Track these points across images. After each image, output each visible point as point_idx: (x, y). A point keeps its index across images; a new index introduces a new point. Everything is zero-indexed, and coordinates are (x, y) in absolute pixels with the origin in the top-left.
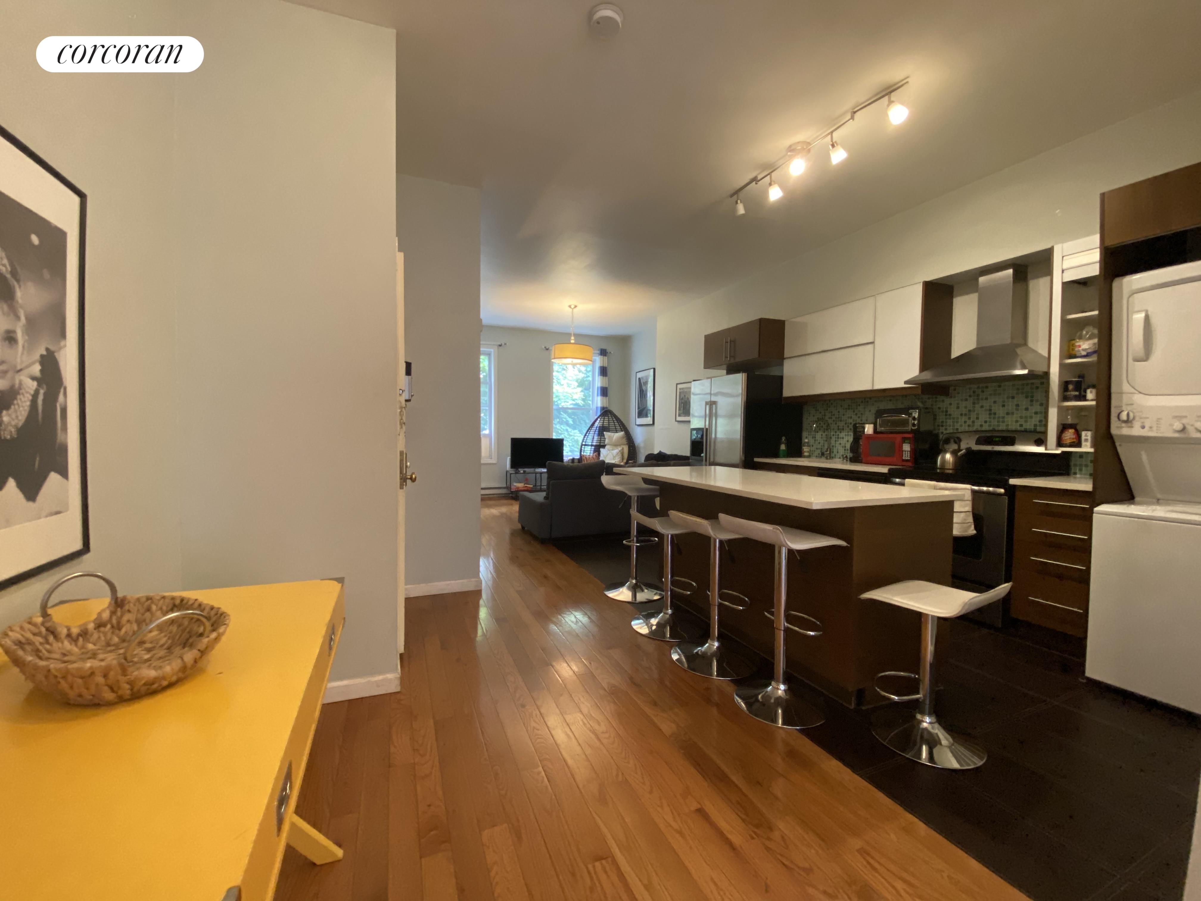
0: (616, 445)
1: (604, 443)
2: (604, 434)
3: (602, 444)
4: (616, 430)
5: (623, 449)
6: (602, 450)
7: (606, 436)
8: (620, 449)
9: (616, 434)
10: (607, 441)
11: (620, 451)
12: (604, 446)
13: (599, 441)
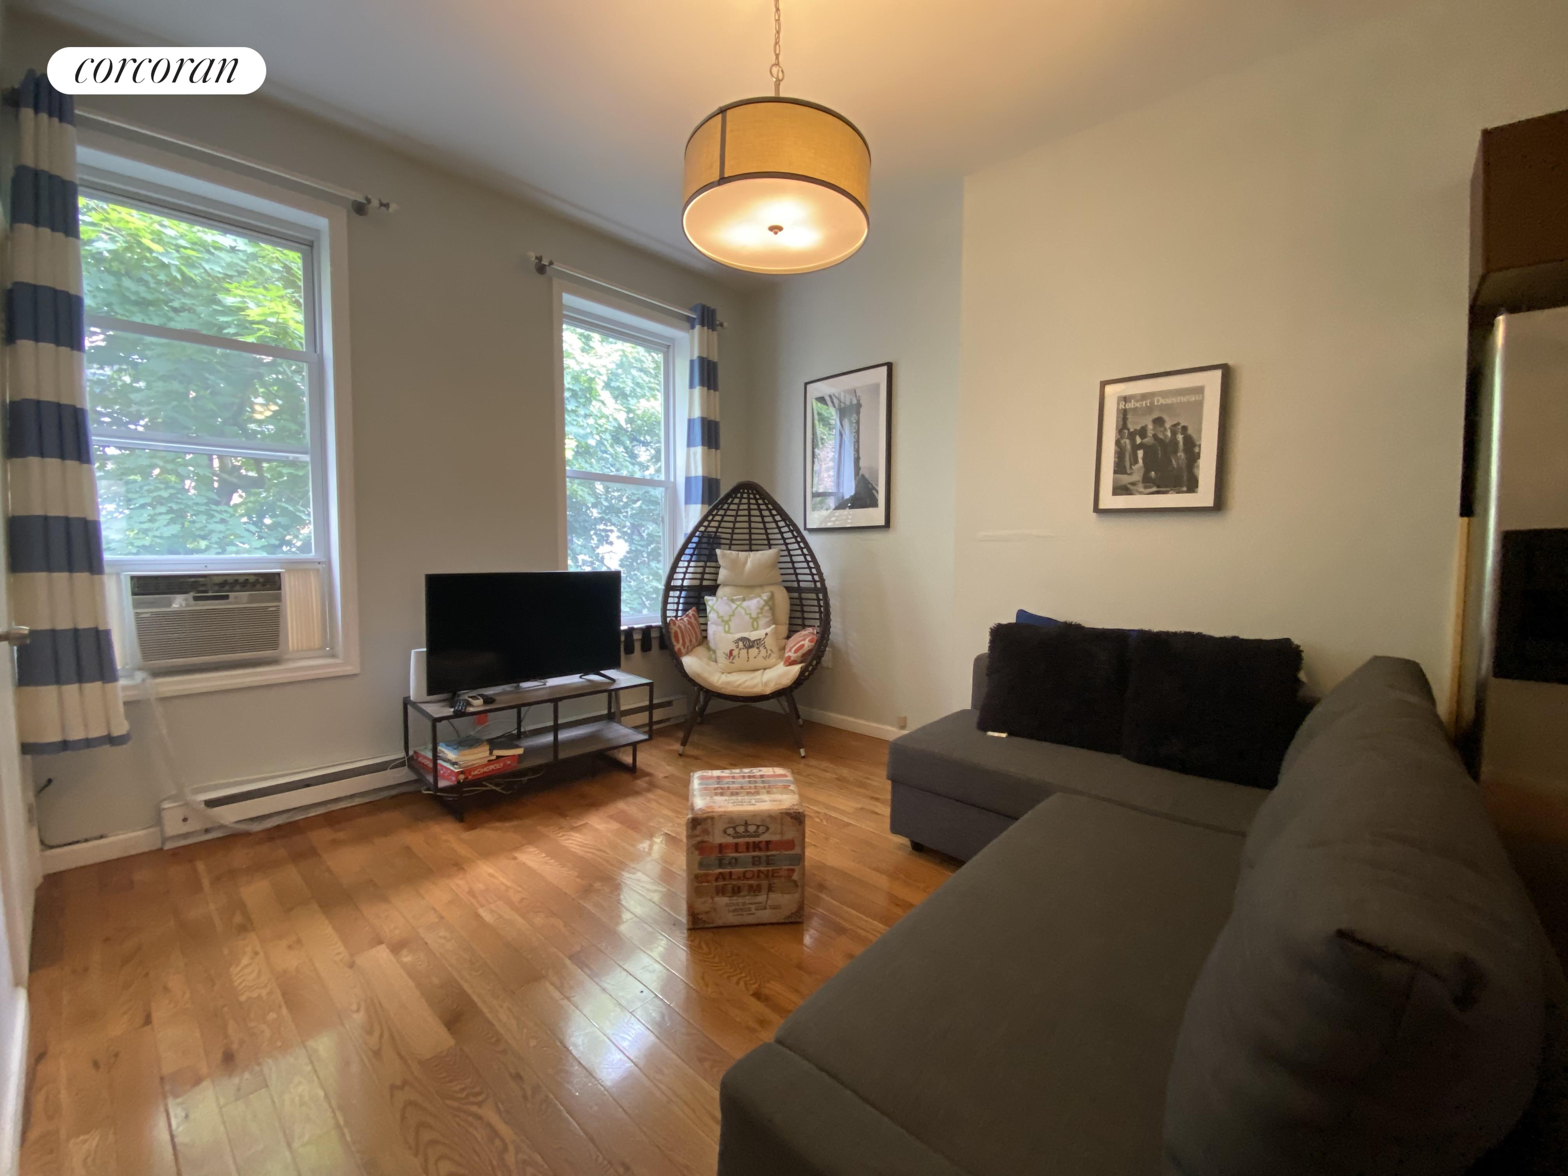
0: (749, 587)
1: (716, 580)
2: (716, 555)
3: (705, 583)
4: (751, 545)
5: (772, 597)
6: (710, 601)
7: (721, 561)
8: (765, 596)
9: (752, 554)
10: (723, 574)
11: (766, 602)
12: (713, 590)
13: (698, 576)
